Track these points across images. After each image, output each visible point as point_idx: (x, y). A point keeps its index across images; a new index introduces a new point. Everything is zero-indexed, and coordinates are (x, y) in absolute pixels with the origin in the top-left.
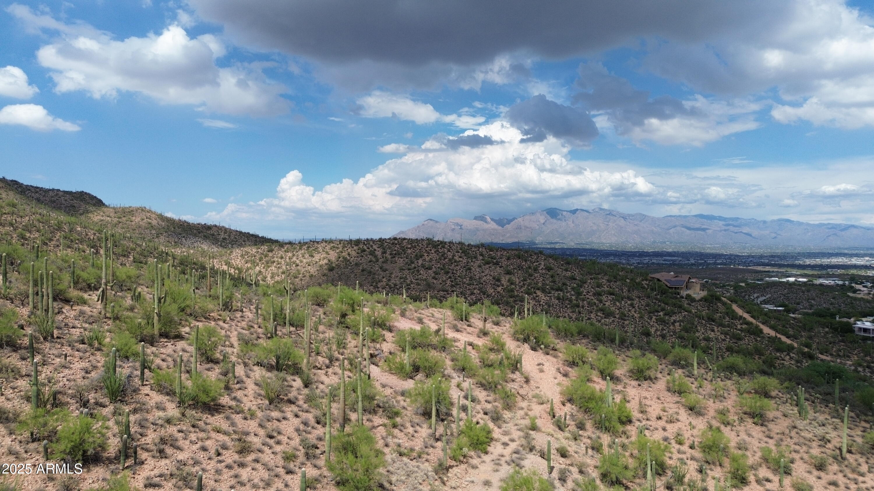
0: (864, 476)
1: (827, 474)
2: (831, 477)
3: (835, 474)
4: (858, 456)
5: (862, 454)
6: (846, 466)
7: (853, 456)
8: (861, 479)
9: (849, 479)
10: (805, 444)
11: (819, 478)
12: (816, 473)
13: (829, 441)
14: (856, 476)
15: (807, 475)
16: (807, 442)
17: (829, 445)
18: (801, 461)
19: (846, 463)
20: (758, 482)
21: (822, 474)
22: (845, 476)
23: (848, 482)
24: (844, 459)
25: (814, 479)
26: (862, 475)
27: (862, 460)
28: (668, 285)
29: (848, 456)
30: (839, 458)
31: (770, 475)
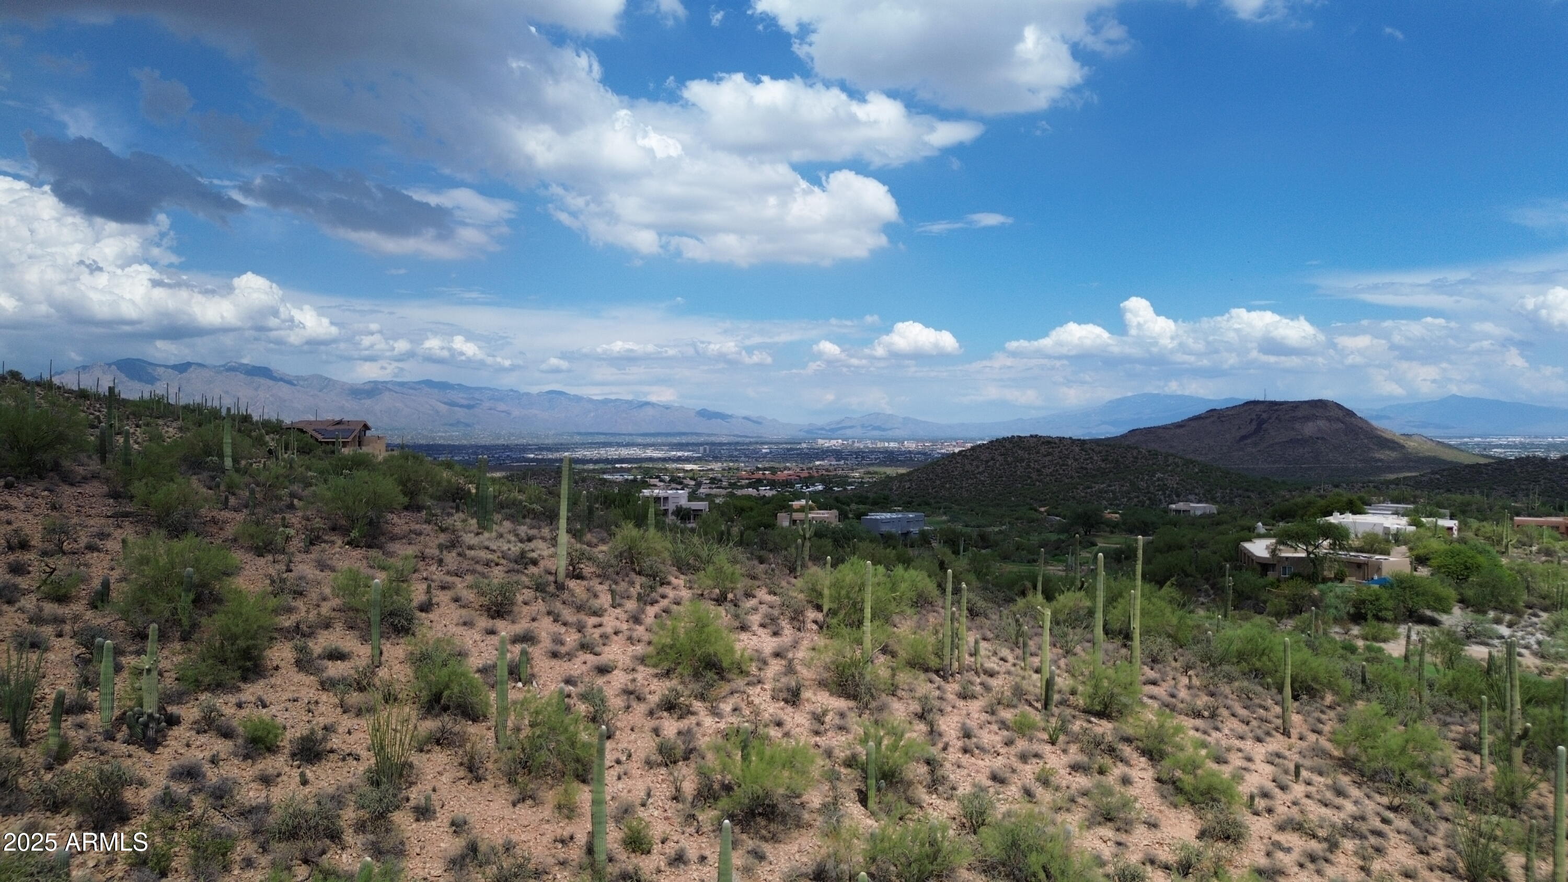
0: (600, 616)
1: (513, 622)
2: (521, 627)
3: (534, 620)
4: (595, 583)
5: (603, 577)
6: (564, 603)
7: (585, 583)
8: (593, 620)
9: (565, 624)
10: (473, 572)
11: (492, 632)
12: (484, 622)
13: (535, 563)
14: (582, 617)
15: (461, 630)
16: (479, 568)
17: (533, 570)
18: (453, 606)
19: (566, 595)
20: (304, 663)
21: (500, 624)
22: (555, 621)
23: (563, 630)
24: (561, 587)
25: (477, 637)
26: (597, 613)
27: (603, 590)
28: (320, 438)
29: (572, 584)
30: (552, 588)
31: (348, 642)
